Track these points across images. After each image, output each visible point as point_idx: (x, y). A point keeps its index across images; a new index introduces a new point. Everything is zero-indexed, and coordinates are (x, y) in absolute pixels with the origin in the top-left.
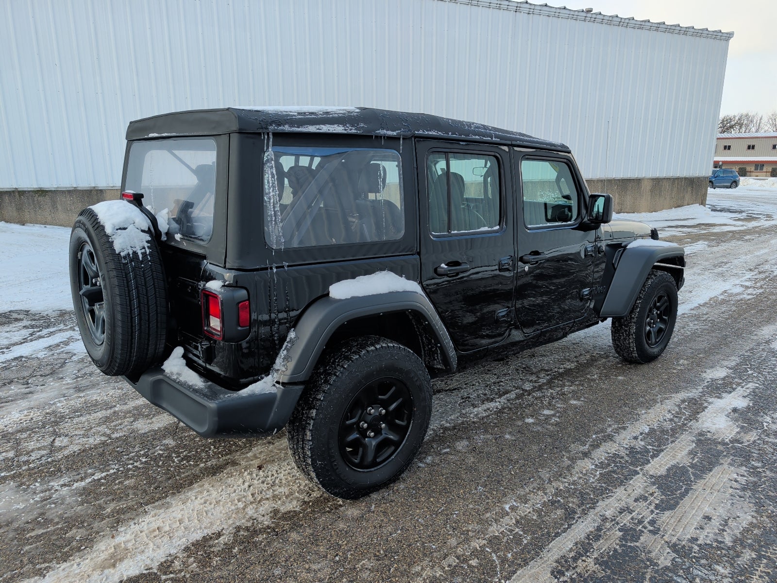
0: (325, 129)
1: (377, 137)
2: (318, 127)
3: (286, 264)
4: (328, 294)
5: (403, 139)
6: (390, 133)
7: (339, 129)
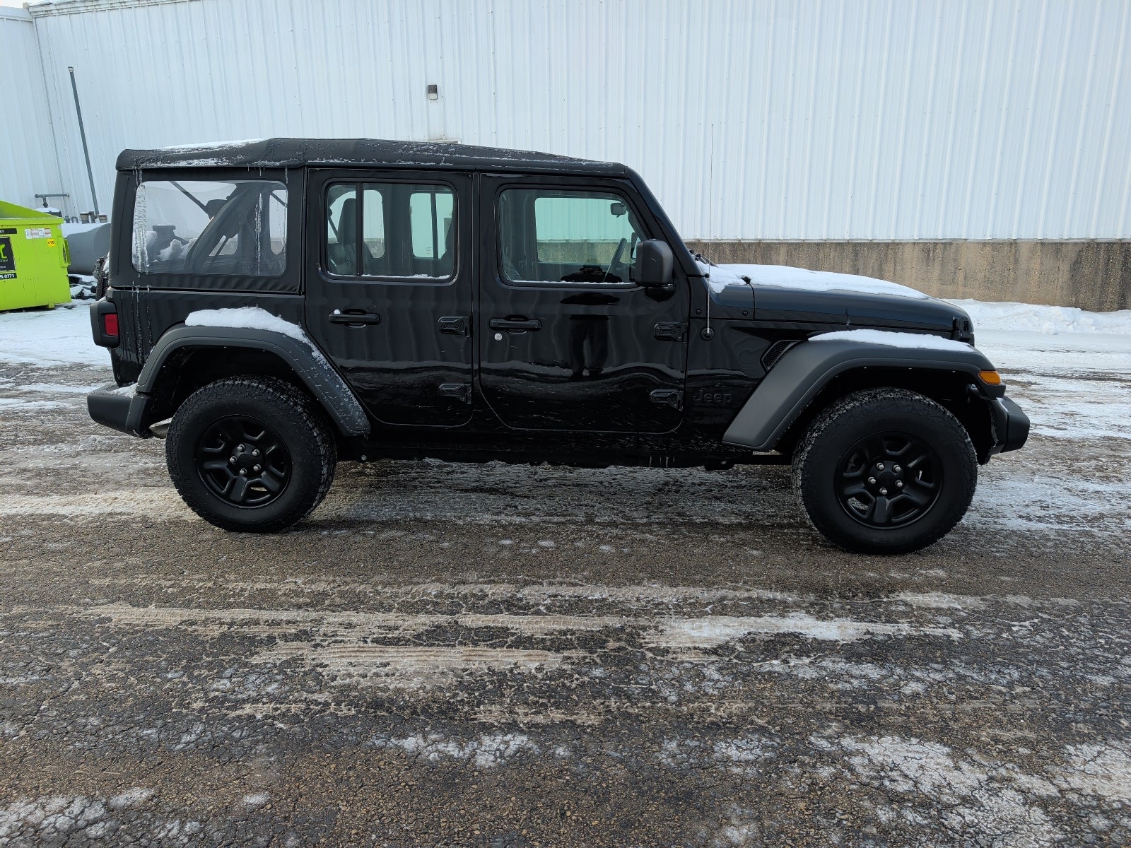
0: (196, 163)
1: (252, 168)
2: (190, 161)
3: (148, 286)
4: (184, 322)
5: (289, 169)
6: (271, 164)
7: (211, 162)
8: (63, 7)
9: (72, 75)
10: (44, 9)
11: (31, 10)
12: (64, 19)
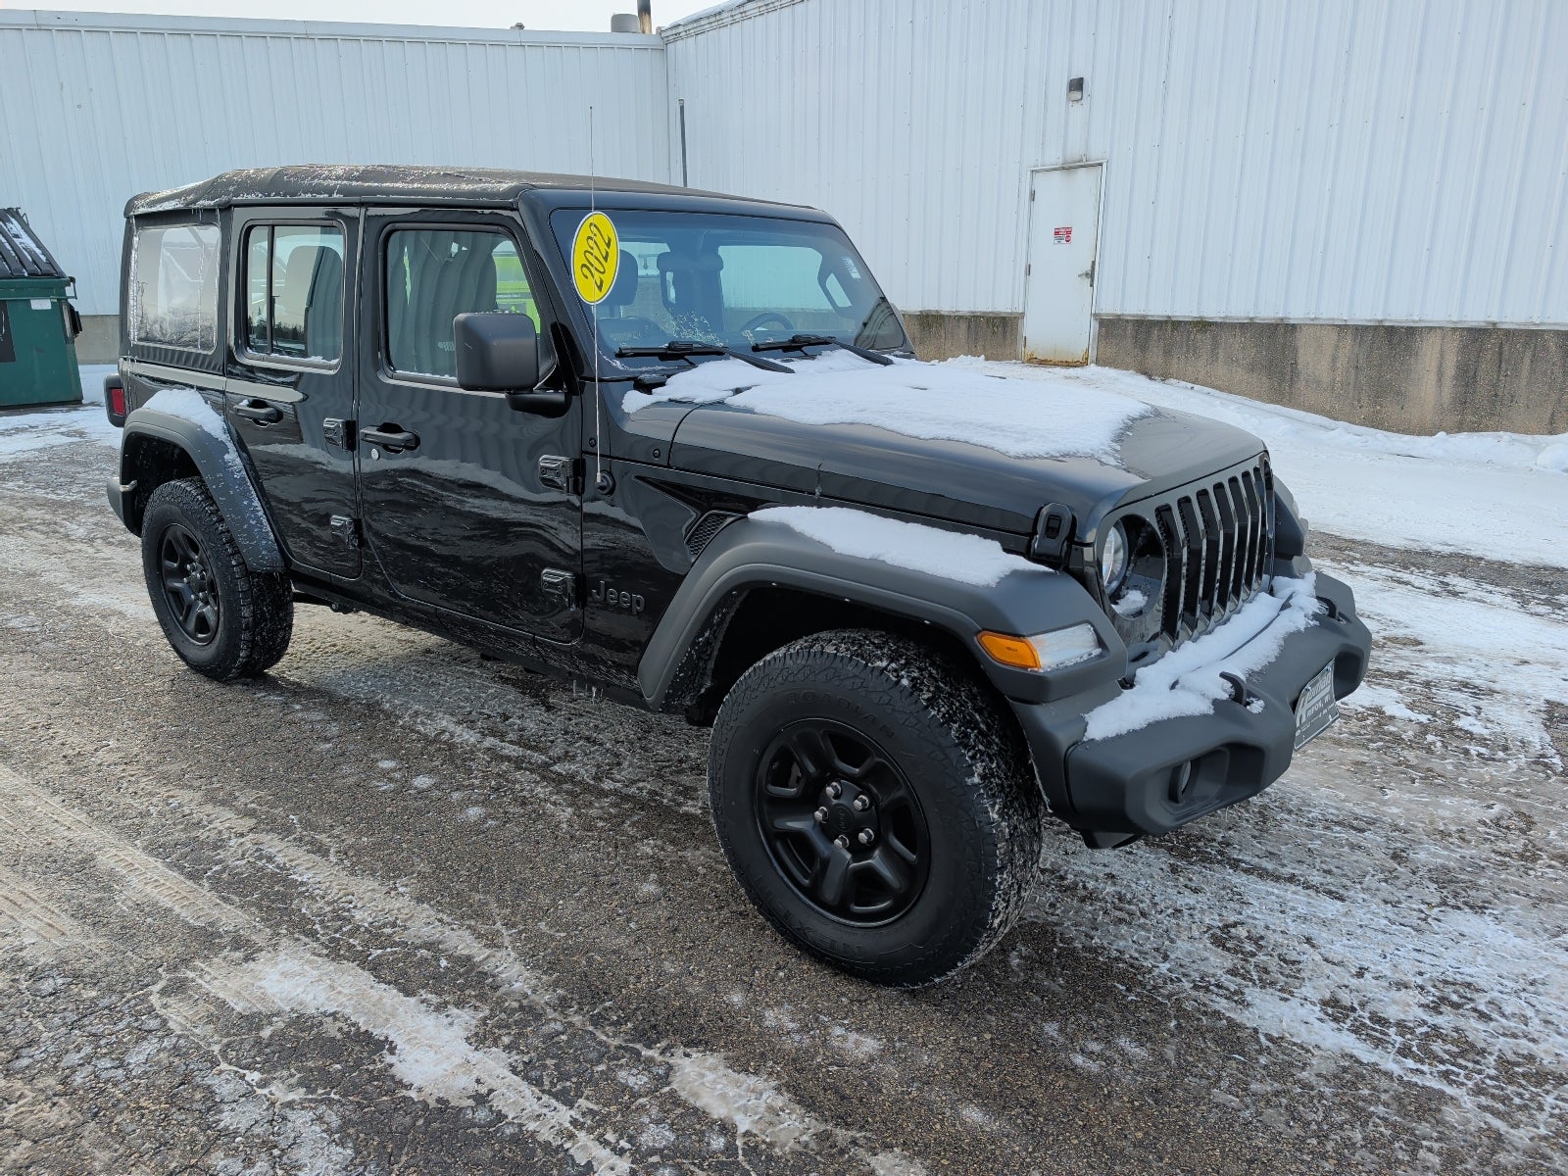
1: (195, 210)
5: (220, 210)
6: (208, 204)
8: (690, 27)
9: (682, 108)
10: (674, 32)
11: (663, 35)
12: (691, 41)
